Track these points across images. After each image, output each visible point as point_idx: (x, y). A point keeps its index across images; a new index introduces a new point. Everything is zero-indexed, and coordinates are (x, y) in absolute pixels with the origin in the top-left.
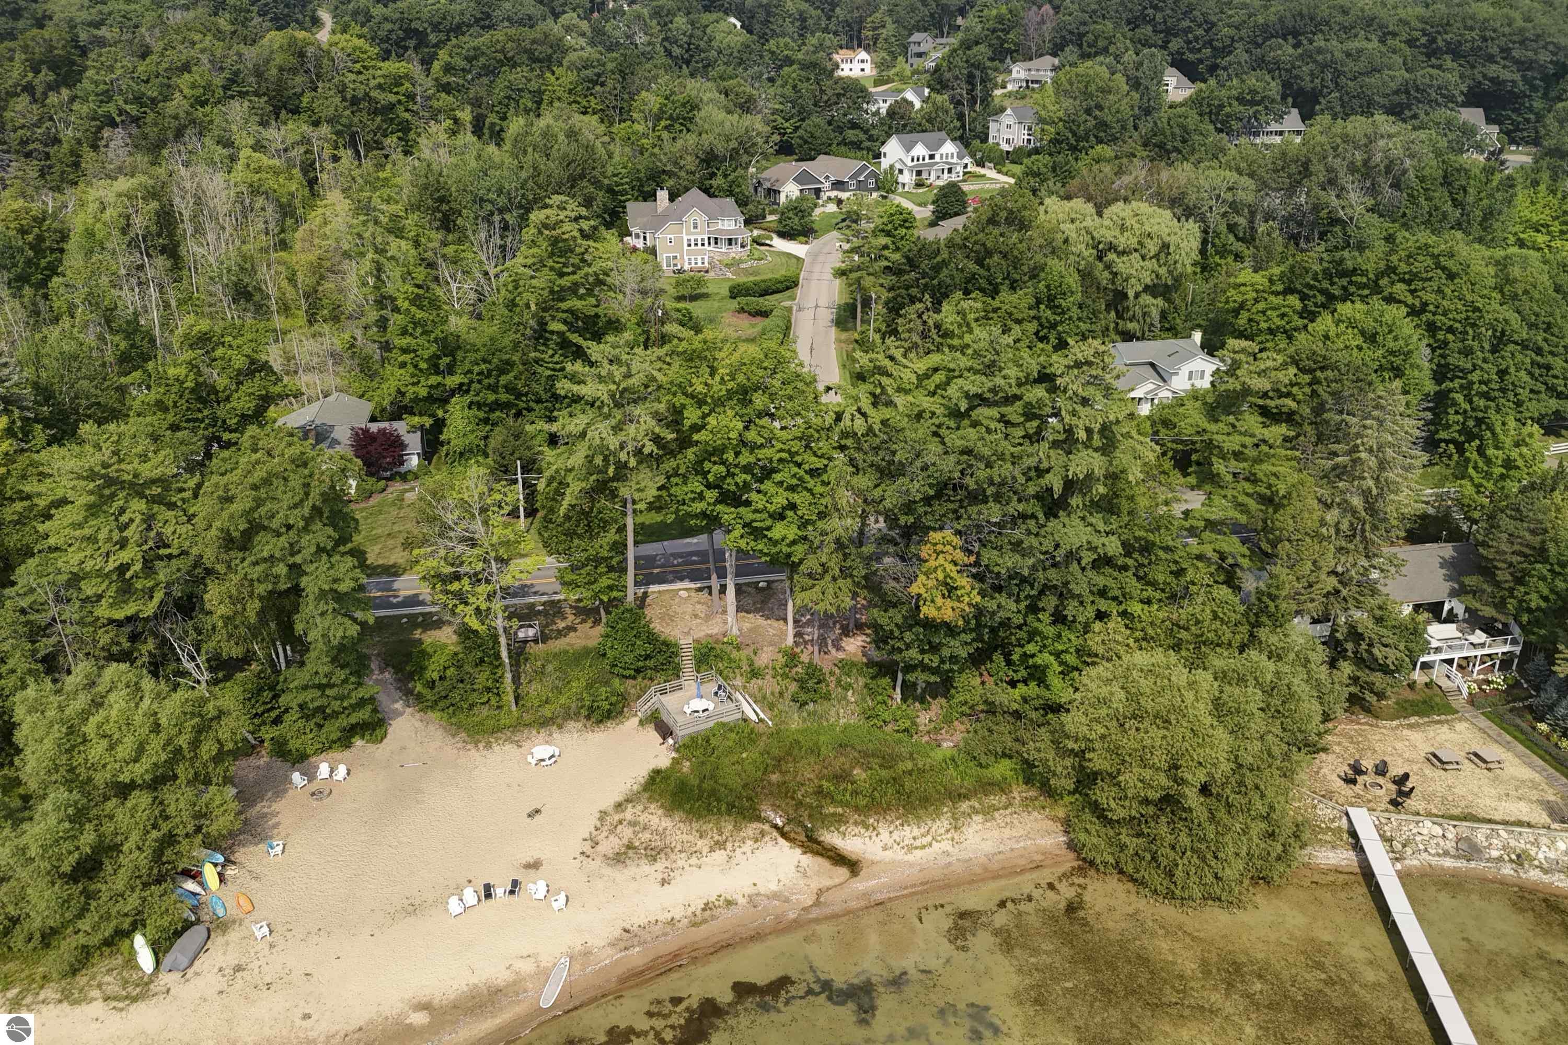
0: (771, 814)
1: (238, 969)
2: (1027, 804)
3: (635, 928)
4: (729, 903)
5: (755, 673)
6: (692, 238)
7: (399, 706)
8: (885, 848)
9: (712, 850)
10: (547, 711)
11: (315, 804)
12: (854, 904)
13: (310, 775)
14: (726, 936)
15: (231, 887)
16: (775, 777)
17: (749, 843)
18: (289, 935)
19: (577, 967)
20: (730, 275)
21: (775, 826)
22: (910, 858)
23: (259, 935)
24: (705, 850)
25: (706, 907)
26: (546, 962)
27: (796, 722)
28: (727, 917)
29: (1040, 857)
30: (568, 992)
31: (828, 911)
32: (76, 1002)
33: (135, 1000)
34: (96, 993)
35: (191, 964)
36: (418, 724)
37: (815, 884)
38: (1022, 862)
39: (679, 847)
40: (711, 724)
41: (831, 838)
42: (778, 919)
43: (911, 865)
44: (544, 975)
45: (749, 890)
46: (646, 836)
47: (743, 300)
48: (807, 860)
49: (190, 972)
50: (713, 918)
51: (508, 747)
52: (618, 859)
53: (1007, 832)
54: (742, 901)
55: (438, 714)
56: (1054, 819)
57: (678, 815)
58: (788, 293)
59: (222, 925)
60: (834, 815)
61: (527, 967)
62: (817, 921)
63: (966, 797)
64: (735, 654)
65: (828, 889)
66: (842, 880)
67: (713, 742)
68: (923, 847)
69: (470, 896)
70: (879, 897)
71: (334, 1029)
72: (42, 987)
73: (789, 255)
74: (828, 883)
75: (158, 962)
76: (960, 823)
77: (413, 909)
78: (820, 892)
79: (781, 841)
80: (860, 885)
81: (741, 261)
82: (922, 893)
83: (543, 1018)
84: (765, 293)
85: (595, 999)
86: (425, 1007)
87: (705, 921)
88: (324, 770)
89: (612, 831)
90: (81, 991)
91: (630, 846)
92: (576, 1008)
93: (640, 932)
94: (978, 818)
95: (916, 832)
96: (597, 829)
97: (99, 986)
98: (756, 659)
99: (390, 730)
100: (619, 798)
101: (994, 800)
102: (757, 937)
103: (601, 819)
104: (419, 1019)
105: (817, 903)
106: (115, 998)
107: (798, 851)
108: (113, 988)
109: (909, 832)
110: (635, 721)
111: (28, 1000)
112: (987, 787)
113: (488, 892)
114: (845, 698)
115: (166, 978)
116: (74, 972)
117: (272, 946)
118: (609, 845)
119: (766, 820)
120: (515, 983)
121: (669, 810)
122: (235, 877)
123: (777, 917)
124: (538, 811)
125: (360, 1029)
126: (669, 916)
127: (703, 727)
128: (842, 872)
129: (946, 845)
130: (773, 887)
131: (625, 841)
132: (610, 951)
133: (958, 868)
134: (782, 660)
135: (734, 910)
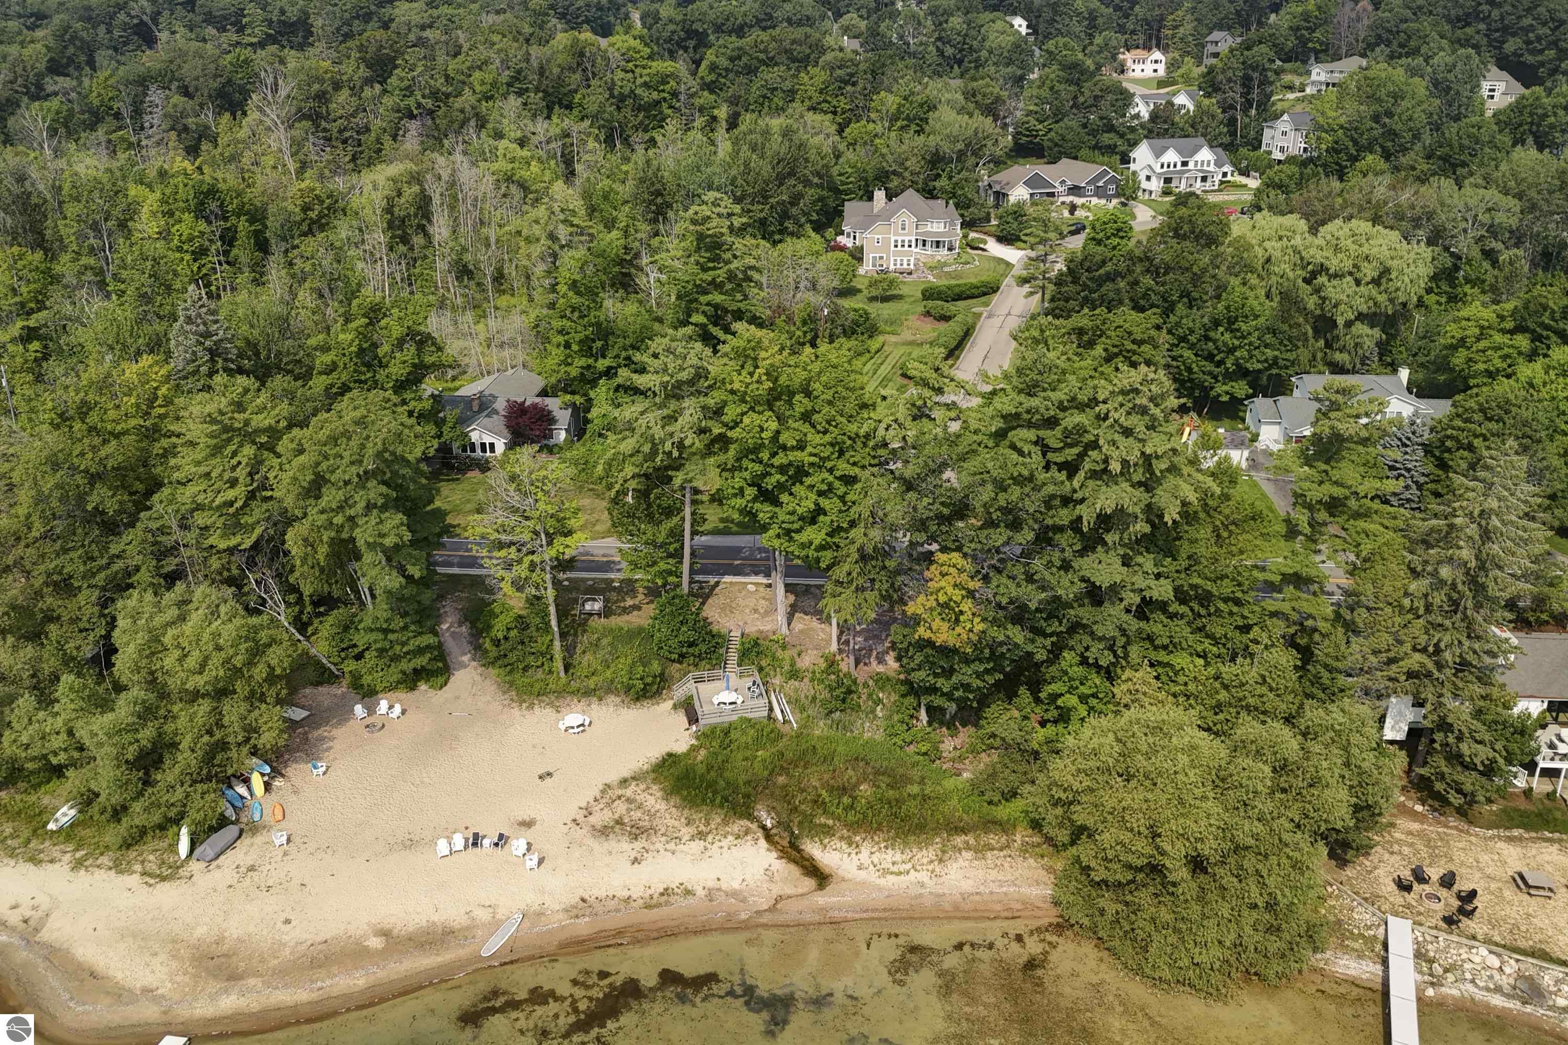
0: (763, 815)
1: (252, 869)
2: (1025, 850)
3: (593, 899)
4: (688, 892)
5: (794, 674)
6: (900, 239)
7: (466, 658)
8: (860, 868)
9: (692, 839)
10: (591, 683)
11: (367, 735)
12: (808, 917)
13: (371, 711)
14: (672, 923)
15: (274, 797)
16: (781, 780)
17: (730, 838)
18: (303, 847)
19: (527, 924)
20: (931, 278)
21: (764, 827)
22: (882, 882)
23: (277, 843)
24: (687, 837)
25: (666, 892)
26: (501, 914)
27: (821, 729)
28: (681, 904)
29: (1018, 906)
30: (510, 946)
31: (781, 919)
32: (121, 872)
33: (163, 879)
34: (138, 867)
35: (217, 857)
36: (478, 678)
37: (777, 890)
38: (998, 907)
39: (663, 830)
40: (735, 718)
41: (812, 849)
42: (729, 917)
43: (880, 889)
44: (496, 925)
45: (711, 884)
46: (636, 815)
47: (930, 303)
48: (779, 866)
49: (214, 864)
50: (667, 903)
51: (549, 711)
52: (604, 832)
53: (993, 874)
54: (700, 892)
55: (496, 671)
56: (1050, 870)
57: (675, 800)
58: (983, 299)
59: (254, 828)
60: (825, 825)
61: (483, 915)
62: (765, 926)
63: (963, 831)
64: (780, 653)
65: (789, 897)
66: (805, 890)
67: (733, 735)
68: (900, 873)
69: (459, 841)
70: (836, 914)
71: (305, 936)
72: (102, 854)
73: (1000, 261)
74: (789, 890)
75: (192, 851)
76: (947, 856)
77: (410, 844)
78: (779, 899)
79: (763, 843)
80: (822, 899)
81: (946, 264)
82: (879, 919)
83: (479, 965)
84: (959, 297)
85: (532, 958)
86: (385, 934)
87: (658, 905)
88: (383, 705)
89: (608, 805)
90: (128, 863)
91: (619, 822)
92: (512, 962)
93: (597, 905)
94: (968, 855)
95: (898, 857)
96: (596, 800)
97: (143, 862)
98: (798, 660)
99: (452, 679)
100: (626, 774)
101: (992, 839)
102: (702, 931)
103: (603, 792)
104: (375, 943)
105: (772, 909)
106: (150, 875)
107: (774, 854)
108: (152, 867)
109: (890, 856)
110: (669, 704)
111: (87, 863)
112: (990, 824)
113: (476, 841)
114: (873, 711)
115: (195, 866)
116: (129, 846)
117: (285, 854)
118: (601, 817)
119: (758, 820)
120: (468, 928)
121: (668, 795)
122: (280, 788)
123: (729, 914)
124: (549, 774)
125: (325, 942)
126: (626, 894)
127: (727, 719)
128: (809, 883)
129: (923, 876)
130: (736, 885)
131: (616, 816)
132: (561, 916)
133: (928, 902)
134: (823, 665)
135: (691, 900)
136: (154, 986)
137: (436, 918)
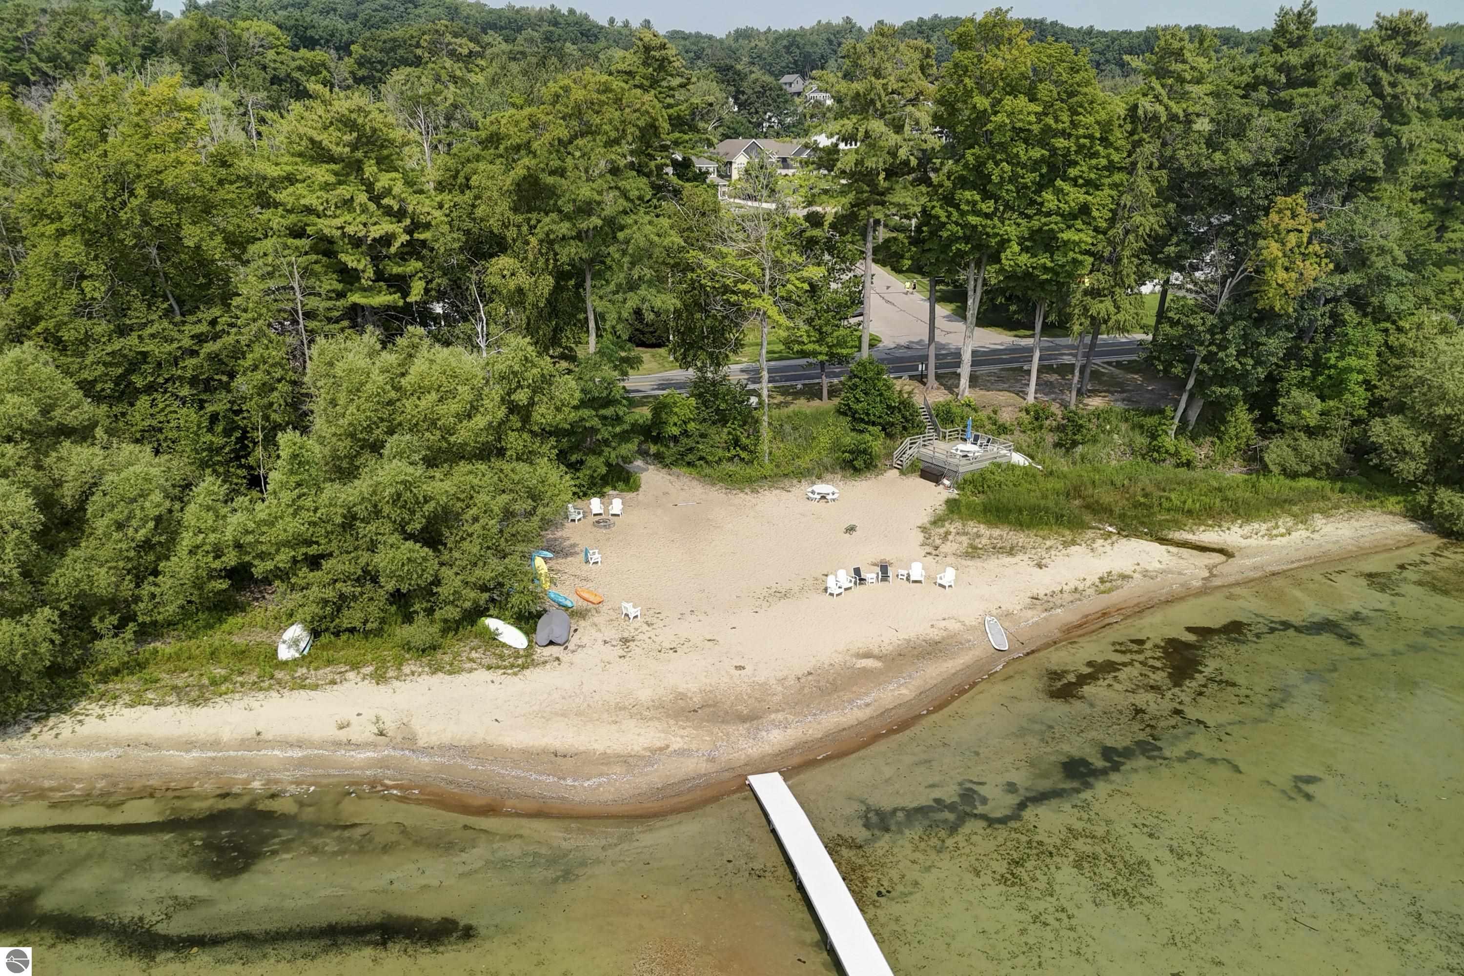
0: (1097, 525)
1: (626, 640)
3: (1041, 596)
4: (1124, 577)
5: (1003, 429)
7: (640, 463)
8: (1245, 538)
9: (1066, 546)
11: (604, 530)
12: (1252, 574)
14: (1141, 599)
17: (1099, 540)
19: (1006, 622)
21: (1112, 532)
22: (1276, 542)
24: (1059, 546)
25: (1102, 580)
26: (970, 621)
27: (1063, 465)
28: (1130, 586)
29: (1403, 538)
30: (1016, 639)
31: (1230, 580)
32: (450, 673)
33: (524, 667)
34: (471, 665)
35: (567, 640)
36: (667, 477)
37: (1198, 564)
38: (1391, 542)
39: (1028, 546)
40: (986, 464)
41: (1181, 536)
42: (1186, 587)
43: (1282, 547)
44: (977, 630)
45: (1136, 568)
46: (984, 541)
48: (1171, 549)
49: (571, 646)
50: (1117, 587)
53: (1355, 523)
54: (1135, 575)
56: (1391, 513)
57: (1003, 527)
59: (575, 613)
60: (1167, 520)
61: (951, 626)
62: (1226, 586)
63: (1291, 503)
65: (1215, 566)
66: (1220, 560)
68: (1282, 535)
69: (844, 578)
70: (1273, 569)
71: (779, 675)
72: (401, 664)
74: (1209, 562)
75: (530, 637)
76: (1302, 519)
77: (782, 595)
78: (1208, 568)
80: (1243, 562)
82: (1312, 565)
83: (1008, 657)
85: (1049, 645)
86: (867, 655)
87: (1109, 591)
88: (596, 507)
89: (944, 539)
90: (451, 665)
91: (975, 548)
92: (1036, 651)
93: (1051, 599)
94: (1317, 516)
95: (1265, 525)
96: (927, 538)
97: (470, 660)
99: (641, 482)
100: (930, 518)
101: (1319, 504)
102: (1176, 599)
103: (925, 532)
104: (870, 663)
105: (1212, 575)
106: (498, 667)
108: (489, 661)
109: (1258, 526)
110: (895, 472)
113: (859, 577)
116: (429, 652)
118: (951, 548)
119: (1098, 529)
120: (950, 636)
121: (991, 525)
123: (1182, 585)
124: (851, 528)
125: (810, 674)
126: (1070, 588)
128: (1215, 556)
129: (1304, 534)
130: (1157, 566)
131: (966, 545)
132: (1030, 612)
133: (1333, 548)
134: (1027, 416)
135: (1132, 584)
136: (659, 744)
137: (903, 635)
